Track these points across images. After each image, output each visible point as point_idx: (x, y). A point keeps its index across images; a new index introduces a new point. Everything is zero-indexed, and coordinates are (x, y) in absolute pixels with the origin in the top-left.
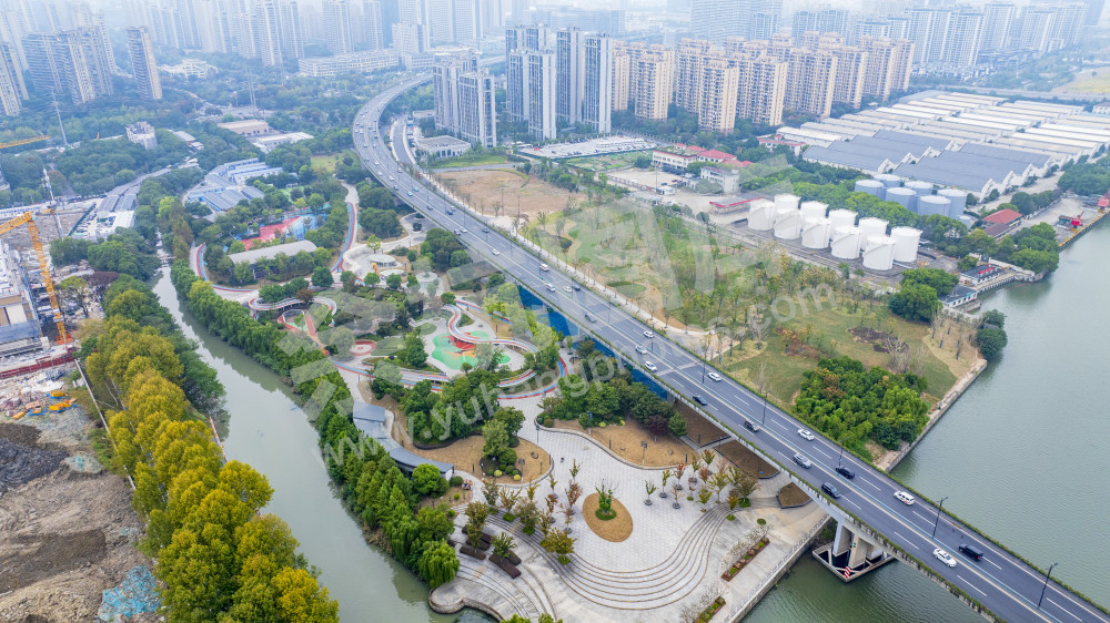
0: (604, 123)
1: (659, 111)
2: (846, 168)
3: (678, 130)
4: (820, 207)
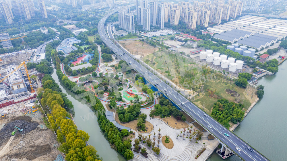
0: (162, 26)
1: (176, 23)
2: (225, 40)
3: (181, 28)
4: (218, 54)
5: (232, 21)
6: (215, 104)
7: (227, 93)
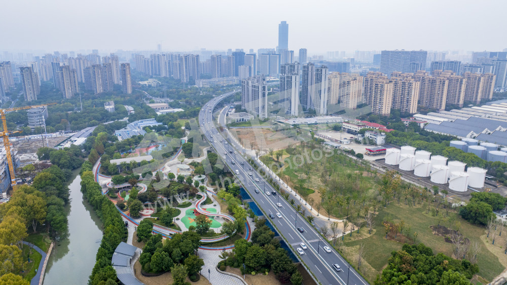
0: (323, 109)
1: (352, 105)
2: (448, 135)
4: (427, 154)
5: (470, 107)
6: (394, 255)
7: (435, 234)
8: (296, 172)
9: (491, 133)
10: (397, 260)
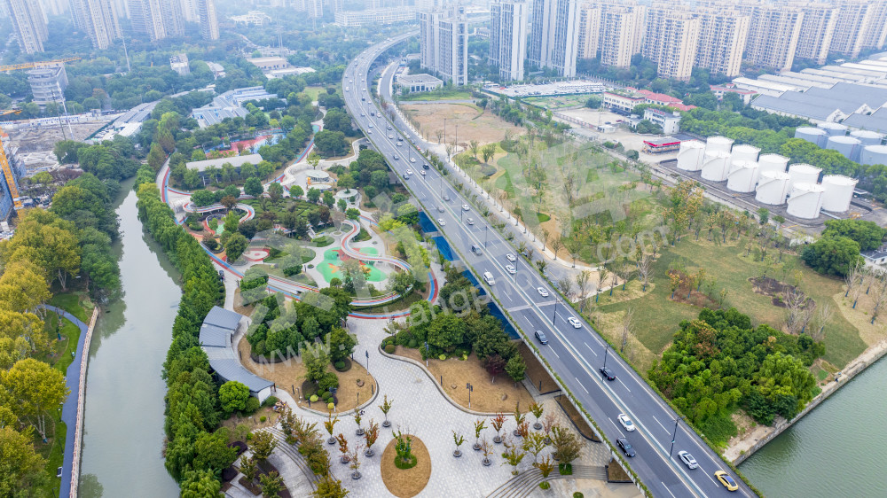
0: (570, 68)
1: (623, 60)
2: (793, 117)
3: (637, 76)
4: (752, 151)
5: (839, 64)
6: (685, 327)
7: (756, 292)
8: (517, 183)
9: (873, 112)
10: (689, 335)
